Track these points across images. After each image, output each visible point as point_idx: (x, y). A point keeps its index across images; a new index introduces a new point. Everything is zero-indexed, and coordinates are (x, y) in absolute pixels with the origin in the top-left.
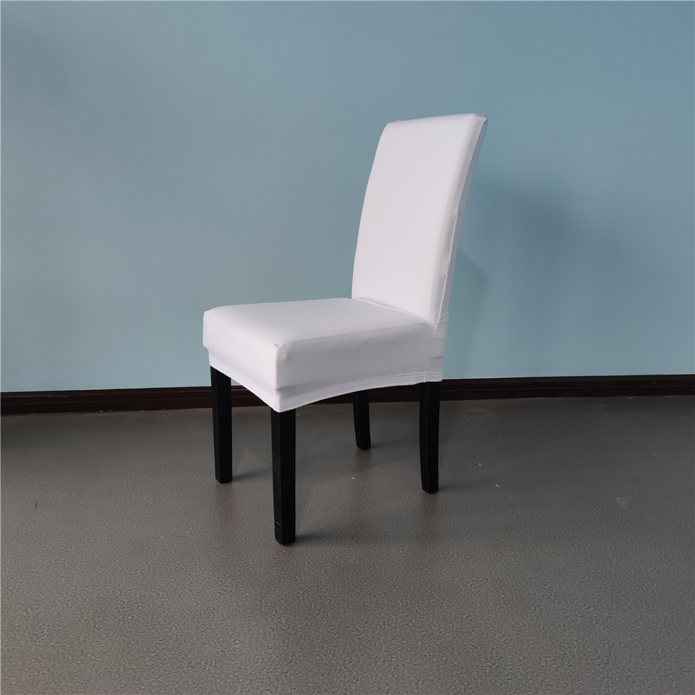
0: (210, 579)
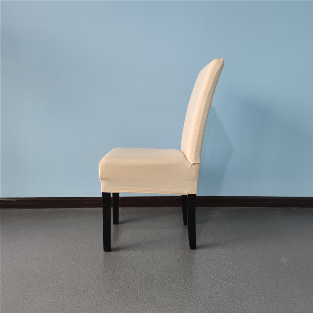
0: (53, 294)
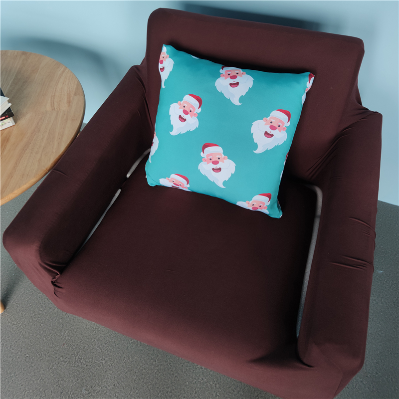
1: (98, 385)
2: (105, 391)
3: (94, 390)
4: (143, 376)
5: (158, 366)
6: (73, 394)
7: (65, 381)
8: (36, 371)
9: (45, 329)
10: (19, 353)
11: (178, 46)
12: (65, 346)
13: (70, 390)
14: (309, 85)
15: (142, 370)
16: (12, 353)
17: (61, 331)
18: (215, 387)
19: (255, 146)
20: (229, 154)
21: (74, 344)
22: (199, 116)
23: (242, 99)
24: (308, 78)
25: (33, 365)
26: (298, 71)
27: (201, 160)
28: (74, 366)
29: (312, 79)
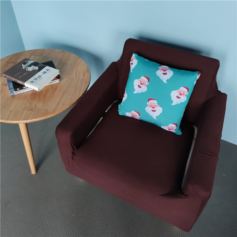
1: (80, 213)
2: (83, 217)
3: (78, 215)
4: (103, 211)
5: (110, 208)
6: (68, 216)
7: (64, 210)
8: (50, 203)
9: (56, 184)
10: (43, 194)
11: (140, 54)
12: (65, 193)
13: (67, 214)
14: (198, 77)
15: (102, 209)
16: (39, 193)
17: (64, 185)
18: (138, 221)
19: (172, 102)
20: (160, 104)
21: (69, 192)
22: (148, 86)
23: (167, 80)
24: (198, 74)
25: (49, 200)
26: (194, 70)
27: (147, 105)
28: (69, 203)
29: (200, 74)
